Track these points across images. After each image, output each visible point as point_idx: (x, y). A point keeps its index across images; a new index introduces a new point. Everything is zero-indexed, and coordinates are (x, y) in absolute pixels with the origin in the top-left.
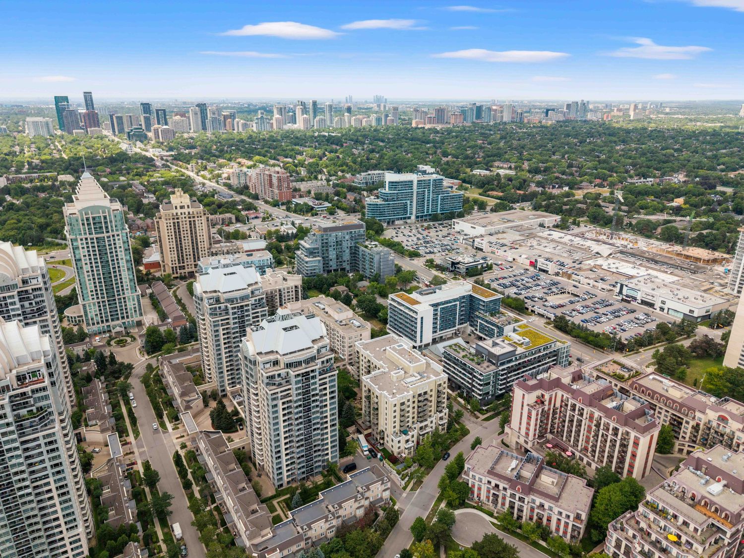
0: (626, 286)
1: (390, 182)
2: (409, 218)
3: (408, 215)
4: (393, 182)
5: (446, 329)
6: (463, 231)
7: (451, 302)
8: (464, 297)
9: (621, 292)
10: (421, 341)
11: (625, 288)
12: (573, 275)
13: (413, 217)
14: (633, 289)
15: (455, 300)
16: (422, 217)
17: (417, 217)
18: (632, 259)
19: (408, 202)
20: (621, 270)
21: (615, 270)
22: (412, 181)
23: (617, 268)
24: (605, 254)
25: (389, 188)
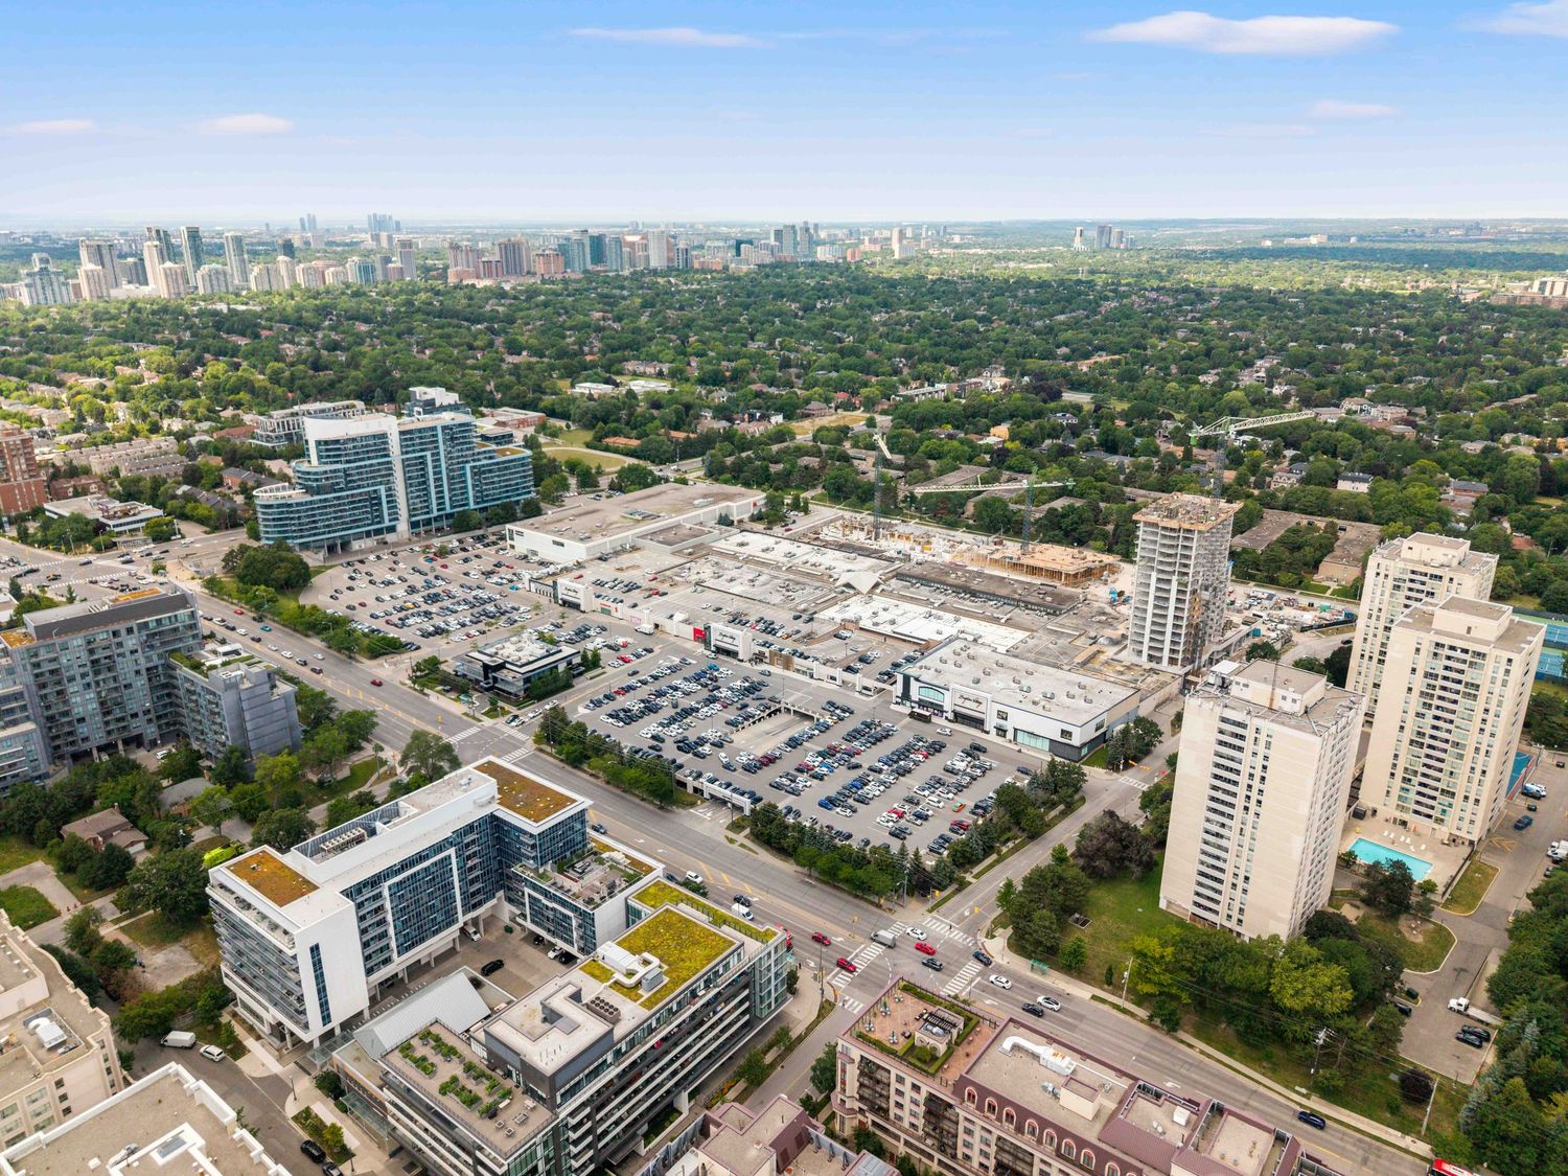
0: (917, 679)
1: (318, 443)
2: (392, 529)
3: (387, 523)
4: (326, 443)
5: (422, 940)
6: (535, 553)
7: (427, 857)
8: (470, 828)
9: (906, 695)
10: (326, 1018)
11: (914, 685)
12: (796, 659)
13: (403, 526)
14: (932, 686)
15: (439, 847)
16: (428, 522)
17: (414, 525)
18: (924, 592)
19: (382, 488)
20: (904, 628)
21: (887, 629)
22: (384, 436)
23: (893, 622)
24: (864, 585)
25: (320, 457)
